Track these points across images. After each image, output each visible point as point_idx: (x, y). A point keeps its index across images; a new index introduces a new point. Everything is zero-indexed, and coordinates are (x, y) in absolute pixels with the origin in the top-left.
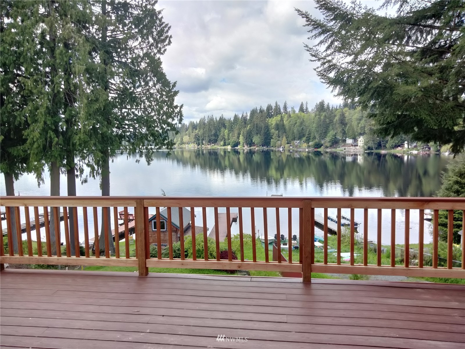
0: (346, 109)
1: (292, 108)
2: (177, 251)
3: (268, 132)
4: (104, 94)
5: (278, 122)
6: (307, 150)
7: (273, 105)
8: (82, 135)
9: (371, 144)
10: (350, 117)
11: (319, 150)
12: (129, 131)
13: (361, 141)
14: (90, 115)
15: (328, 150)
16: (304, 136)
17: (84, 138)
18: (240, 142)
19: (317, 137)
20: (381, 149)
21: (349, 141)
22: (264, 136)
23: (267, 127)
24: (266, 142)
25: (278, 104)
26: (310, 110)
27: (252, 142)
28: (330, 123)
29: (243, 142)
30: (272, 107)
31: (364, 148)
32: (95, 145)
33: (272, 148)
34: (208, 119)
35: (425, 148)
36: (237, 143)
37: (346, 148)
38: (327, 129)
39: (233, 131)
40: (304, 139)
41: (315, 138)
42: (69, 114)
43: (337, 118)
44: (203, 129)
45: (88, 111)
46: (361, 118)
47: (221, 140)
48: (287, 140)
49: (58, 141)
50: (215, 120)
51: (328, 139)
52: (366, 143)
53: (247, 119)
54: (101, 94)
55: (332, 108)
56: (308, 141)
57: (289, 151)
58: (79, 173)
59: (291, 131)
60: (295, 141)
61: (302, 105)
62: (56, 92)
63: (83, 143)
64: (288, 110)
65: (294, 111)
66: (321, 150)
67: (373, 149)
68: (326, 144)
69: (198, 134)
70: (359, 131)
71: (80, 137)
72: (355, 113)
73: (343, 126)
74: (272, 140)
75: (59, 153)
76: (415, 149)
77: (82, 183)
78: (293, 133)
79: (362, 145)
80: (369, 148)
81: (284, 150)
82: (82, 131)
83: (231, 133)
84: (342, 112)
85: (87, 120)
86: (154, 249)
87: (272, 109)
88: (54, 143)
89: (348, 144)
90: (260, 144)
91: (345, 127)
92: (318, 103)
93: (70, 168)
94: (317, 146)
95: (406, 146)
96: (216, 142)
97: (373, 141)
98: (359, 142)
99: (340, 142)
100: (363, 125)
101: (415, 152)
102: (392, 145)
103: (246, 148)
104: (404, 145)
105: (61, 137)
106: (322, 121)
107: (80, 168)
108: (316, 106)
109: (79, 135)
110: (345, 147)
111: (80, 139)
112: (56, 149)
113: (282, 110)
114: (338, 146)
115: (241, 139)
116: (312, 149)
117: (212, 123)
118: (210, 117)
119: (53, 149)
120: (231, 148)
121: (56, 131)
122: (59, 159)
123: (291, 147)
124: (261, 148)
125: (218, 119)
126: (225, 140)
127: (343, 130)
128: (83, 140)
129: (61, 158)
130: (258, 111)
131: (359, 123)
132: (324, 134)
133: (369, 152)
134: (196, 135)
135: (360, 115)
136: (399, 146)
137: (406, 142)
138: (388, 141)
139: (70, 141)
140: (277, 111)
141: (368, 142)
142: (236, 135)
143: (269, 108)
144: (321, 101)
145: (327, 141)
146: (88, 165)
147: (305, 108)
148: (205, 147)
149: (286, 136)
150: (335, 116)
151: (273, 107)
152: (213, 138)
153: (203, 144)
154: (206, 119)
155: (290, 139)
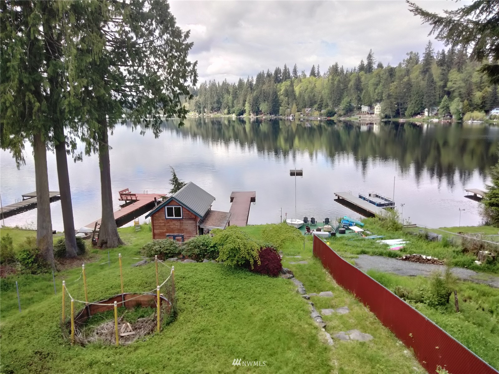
0: (362, 72)
1: (303, 72)
2: (201, 247)
3: (276, 99)
4: (99, 42)
5: (288, 88)
6: (319, 119)
7: (282, 69)
8: (73, 98)
9: (388, 112)
10: (366, 82)
11: (332, 118)
12: (131, 95)
13: (378, 109)
14: (82, 71)
15: (342, 119)
16: (315, 103)
17: (75, 103)
18: (245, 110)
19: (330, 104)
20: (400, 118)
21: (365, 109)
22: (272, 103)
23: (275, 94)
24: (275, 110)
25: (287, 67)
26: (322, 74)
27: (259, 109)
28: (345, 89)
29: (249, 109)
30: (280, 70)
31: (381, 116)
32: (89, 112)
33: (281, 117)
34: (209, 84)
35: (447, 116)
36: (243, 111)
37: (362, 116)
38: (341, 95)
39: (238, 97)
40: (316, 106)
41: (328, 105)
42: (53, 70)
43: (352, 83)
44: (205, 96)
45: (79, 66)
46: (378, 83)
47: (225, 108)
48: (297, 108)
49: (41, 107)
50: (217, 85)
51: (342, 106)
52: (383, 111)
53: (253, 84)
54: (95, 41)
55: (347, 71)
56: (320, 108)
57: (300, 119)
58: (70, 148)
59: (302, 98)
60: (306, 109)
61: (313, 68)
62: (32, 38)
63: (74, 109)
64: (298, 74)
65: (305, 76)
67: (390, 118)
68: (340, 113)
69: (199, 101)
70: (376, 97)
71: (69, 102)
72: (372, 77)
73: (359, 92)
74: (281, 107)
75: (43, 123)
76: (436, 117)
77: (75, 160)
78: (304, 100)
79: (378, 113)
80: (386, 117)
81: (294, 119)
82: (72, 93)
83: (235, 99)
84: (358, 77)
85: (78, 78)
86: (172, 244)
87: (280, 73)
88: (35, 109)
89: (363, 112)
90: (268, 112)
91: (361, 93)
92: (331, 66)
93: (58, 143)
94: (330, 114)
95: (426, 113)
96: (219, 110)
97: (391, 108)
98: (375, 110)
99: (355, 109)
100: (380, 91)
101: (435, 120)
102: (411, 113)
103: (253, 117)
104: (424, 112)
105: (44, 102)
106: (336, 86)
107: (71, 142)
108: (329, 69)
109: (68, 99)
110: (359, 116)
111: (69, 104)
112: (39, 117)
113: (291, 75)
114: (353, 114)
115: (247, 107)
116: (325, 117)
117: (214, 89)
118: (211, 82)
119: (34, 118)
120: (236, 117)
121: (37, 93)
122: (44, 131)
123: (302, 116)
124: (269, 117)
125: (221, 84)
126: (229, 108)
127: (359, 96)
128: (74, 105)
129: (46, 130)
130: (266, 75)
131: (375, 89)
132: (337, 102)
133: (386, 121)
134: (196, 102)
135: (377, 80)
136: (419, 114)
137: (426, 109)
138: (407, 108)
139: (56, 107)
140: (287, 75)
141: (385, 110)
142: (241, 102)
143: (277, 71)
144: (334, 64)
145: (340, 109)
146: (83, 139)
147: (316, 72)
148: (207, 115)
149: (296, 103)
150: (350, 81)
151: (282, 71)
152: (215, 105)
153: (205, 112)
154: (208, 83)
155: (300, 106)
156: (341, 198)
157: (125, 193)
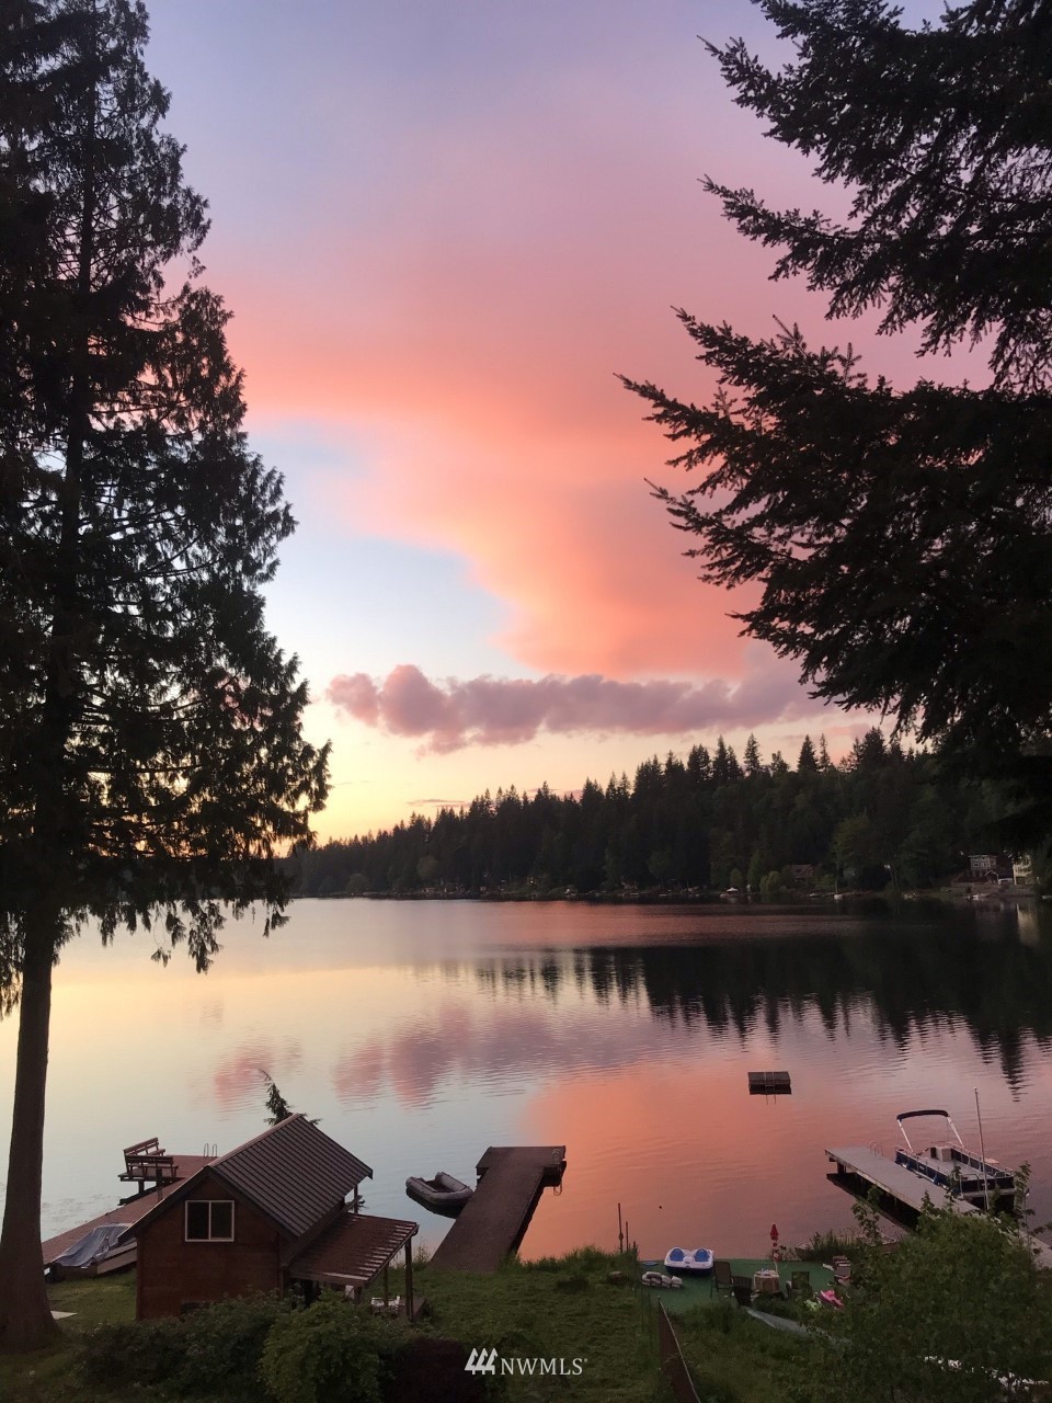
1: (776, 756)
3: (699, 839)
6: (837, 897)
7: (712, 750)
11: (880, 895)
15: (911, 896)
18: (607, 875)
21: (981, 862)
22: (686, 850)
24: (696, 870)
25: (727, 744)
26: (835, 760)
27: (647, 871)
29: (616, 871)
30: (706, 753)
31: (1035, 884)
33: (715, 893)
34: (498, 799)
36: (597, 875)
37: (973, 884)
40: (825, 857)
50: (521, 800)
52: (1040, 868)
53: (626, 794)
55: (911, 751)
60: (795, 867)
61: (807, 745)
64: (762, 763)
65: (783, 767)
66: (885, 894)
68: (901, 876)
79: (1024, 874)
87: (706, 763)
89: (977, 873)
90: (676, 878)
91: (963, 813)
92: (862, 737)
94: (872, 880)
98: (1014, 865)
99: (951, 866)
103: (629, 894)
108: (855, 747)
113: (742, 764)
114: (945, 881)
115: (610, 863)
116: (855, 892)
117: (513, 813)
118: (504, 793)
120: (576, 893)
123: (782, 888)
124: (679, 894)
125: (532, 798)
126: (554, 867)
127: (956, 824)
130: (663, 768)
132: (890, 843)
134: (459, 851)
140: (726, 766)
142: (593, 848)
143: (698, 757)
144: (869, 730)
145: (902, 864)
147: (818, 755)
149: (760, 849)
151: (713, 756)
152: (515, 859)
153: (485, 883)
154: (493, 798)
156: (848, 1171)
157: (143, 1153)
